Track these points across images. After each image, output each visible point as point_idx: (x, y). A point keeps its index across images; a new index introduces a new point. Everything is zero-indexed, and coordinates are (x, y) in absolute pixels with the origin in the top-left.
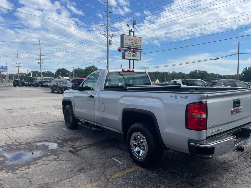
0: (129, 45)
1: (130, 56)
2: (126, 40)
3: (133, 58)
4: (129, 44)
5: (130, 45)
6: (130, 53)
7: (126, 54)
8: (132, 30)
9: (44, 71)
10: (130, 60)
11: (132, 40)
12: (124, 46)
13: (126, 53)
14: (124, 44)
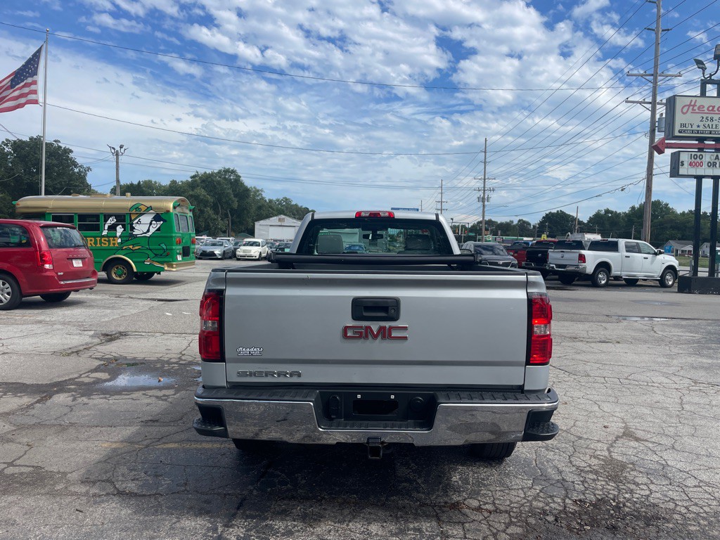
0: (695, 128)
1: (701, 165)
2: (684, 113)
3: (710, 172)
4: (698, 126)
5: (701, 128)
6: (698, 154)
7: (681, 159)
8: (713, 78)
9: (508, 221)
10: (699, 179)
11: (713, 110)
12: (677, 134)
13: (684, 157)
14: (677, 128)
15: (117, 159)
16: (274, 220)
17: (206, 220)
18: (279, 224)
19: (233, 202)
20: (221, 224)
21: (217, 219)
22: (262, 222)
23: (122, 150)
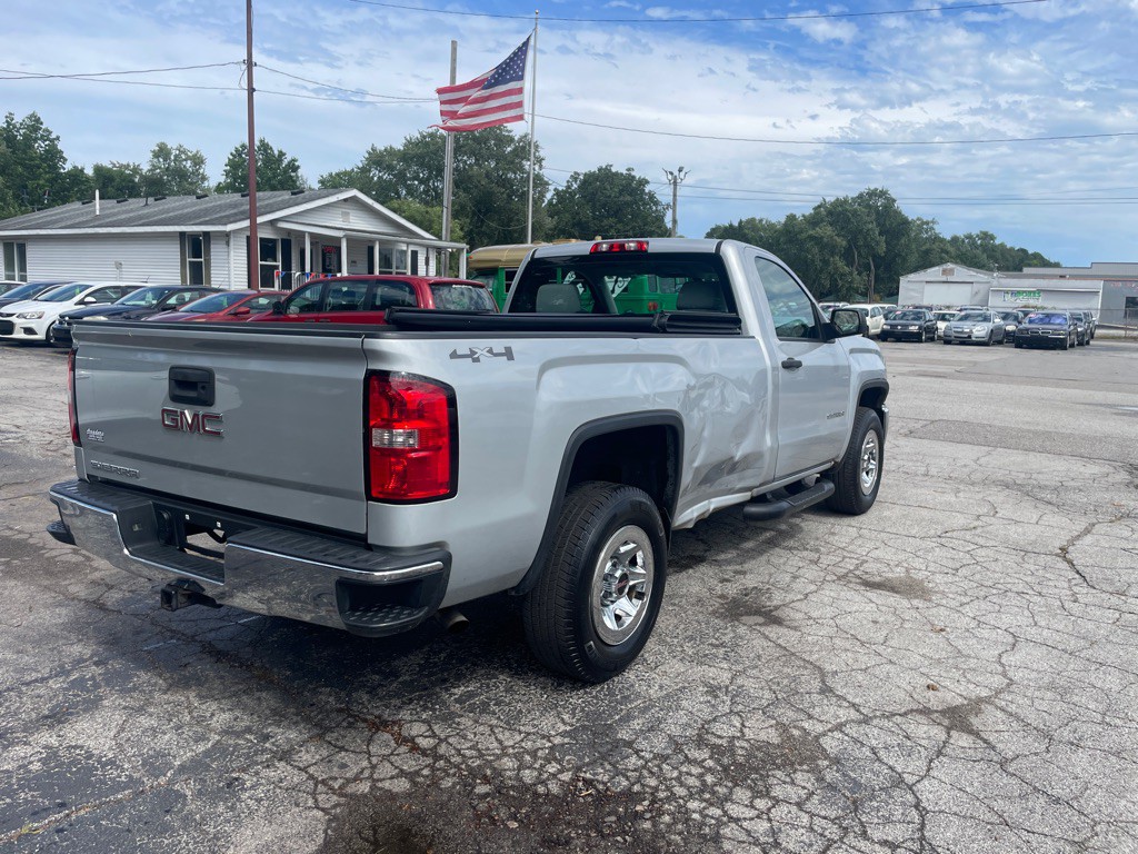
15: (675, 189)
16: (934, 273)
17: (832, 276)
18: (944, 279)
19: (878, 243)
20: (858, 280)
21: (851, 274)
22: (912, 277)
23: (682, 174)
